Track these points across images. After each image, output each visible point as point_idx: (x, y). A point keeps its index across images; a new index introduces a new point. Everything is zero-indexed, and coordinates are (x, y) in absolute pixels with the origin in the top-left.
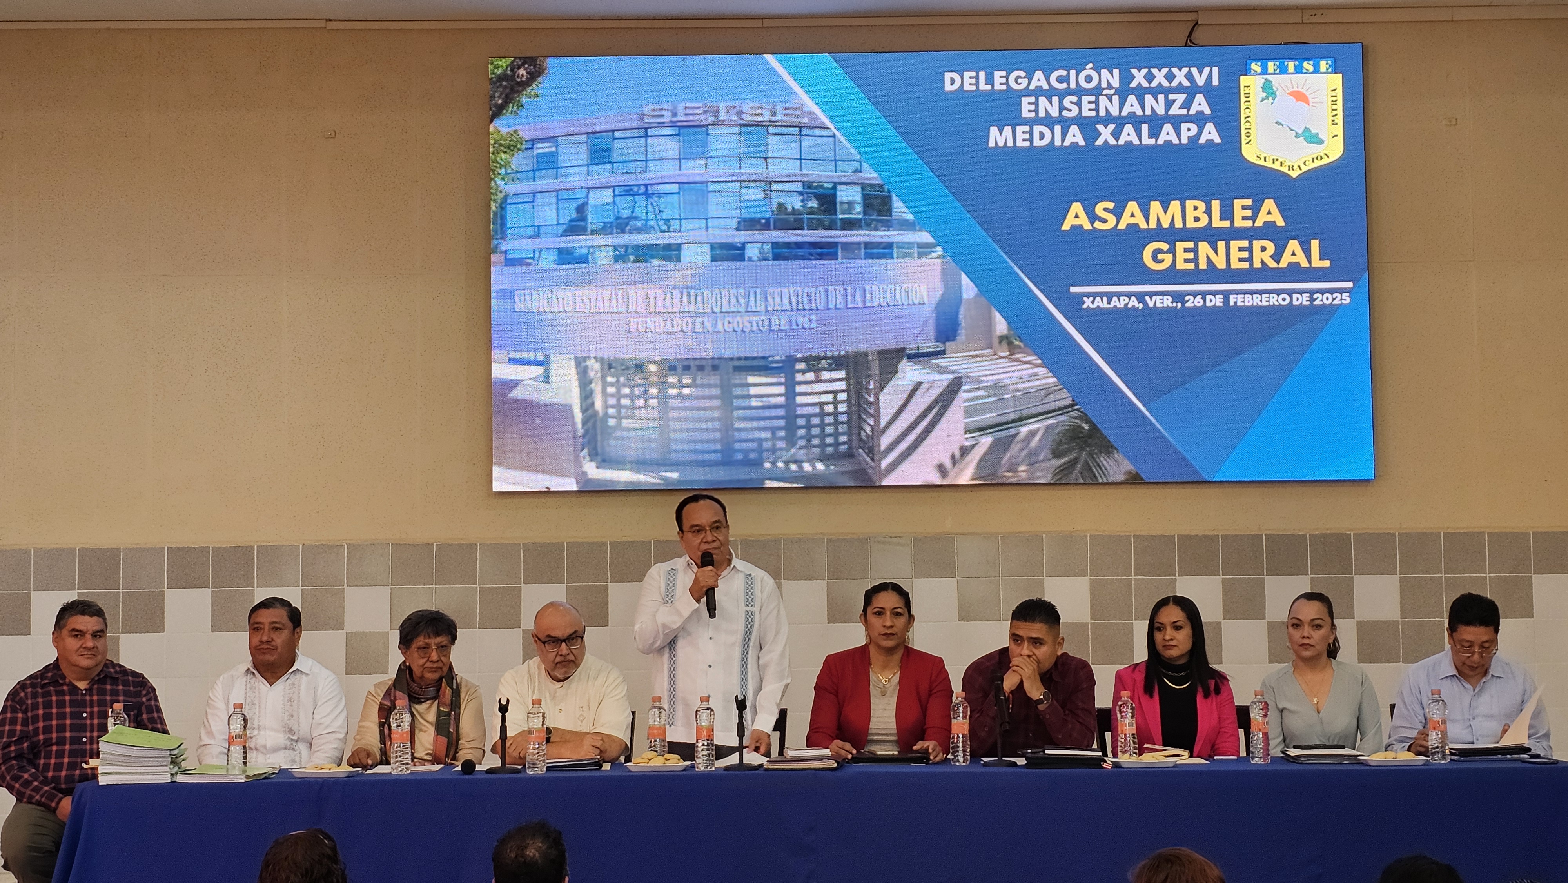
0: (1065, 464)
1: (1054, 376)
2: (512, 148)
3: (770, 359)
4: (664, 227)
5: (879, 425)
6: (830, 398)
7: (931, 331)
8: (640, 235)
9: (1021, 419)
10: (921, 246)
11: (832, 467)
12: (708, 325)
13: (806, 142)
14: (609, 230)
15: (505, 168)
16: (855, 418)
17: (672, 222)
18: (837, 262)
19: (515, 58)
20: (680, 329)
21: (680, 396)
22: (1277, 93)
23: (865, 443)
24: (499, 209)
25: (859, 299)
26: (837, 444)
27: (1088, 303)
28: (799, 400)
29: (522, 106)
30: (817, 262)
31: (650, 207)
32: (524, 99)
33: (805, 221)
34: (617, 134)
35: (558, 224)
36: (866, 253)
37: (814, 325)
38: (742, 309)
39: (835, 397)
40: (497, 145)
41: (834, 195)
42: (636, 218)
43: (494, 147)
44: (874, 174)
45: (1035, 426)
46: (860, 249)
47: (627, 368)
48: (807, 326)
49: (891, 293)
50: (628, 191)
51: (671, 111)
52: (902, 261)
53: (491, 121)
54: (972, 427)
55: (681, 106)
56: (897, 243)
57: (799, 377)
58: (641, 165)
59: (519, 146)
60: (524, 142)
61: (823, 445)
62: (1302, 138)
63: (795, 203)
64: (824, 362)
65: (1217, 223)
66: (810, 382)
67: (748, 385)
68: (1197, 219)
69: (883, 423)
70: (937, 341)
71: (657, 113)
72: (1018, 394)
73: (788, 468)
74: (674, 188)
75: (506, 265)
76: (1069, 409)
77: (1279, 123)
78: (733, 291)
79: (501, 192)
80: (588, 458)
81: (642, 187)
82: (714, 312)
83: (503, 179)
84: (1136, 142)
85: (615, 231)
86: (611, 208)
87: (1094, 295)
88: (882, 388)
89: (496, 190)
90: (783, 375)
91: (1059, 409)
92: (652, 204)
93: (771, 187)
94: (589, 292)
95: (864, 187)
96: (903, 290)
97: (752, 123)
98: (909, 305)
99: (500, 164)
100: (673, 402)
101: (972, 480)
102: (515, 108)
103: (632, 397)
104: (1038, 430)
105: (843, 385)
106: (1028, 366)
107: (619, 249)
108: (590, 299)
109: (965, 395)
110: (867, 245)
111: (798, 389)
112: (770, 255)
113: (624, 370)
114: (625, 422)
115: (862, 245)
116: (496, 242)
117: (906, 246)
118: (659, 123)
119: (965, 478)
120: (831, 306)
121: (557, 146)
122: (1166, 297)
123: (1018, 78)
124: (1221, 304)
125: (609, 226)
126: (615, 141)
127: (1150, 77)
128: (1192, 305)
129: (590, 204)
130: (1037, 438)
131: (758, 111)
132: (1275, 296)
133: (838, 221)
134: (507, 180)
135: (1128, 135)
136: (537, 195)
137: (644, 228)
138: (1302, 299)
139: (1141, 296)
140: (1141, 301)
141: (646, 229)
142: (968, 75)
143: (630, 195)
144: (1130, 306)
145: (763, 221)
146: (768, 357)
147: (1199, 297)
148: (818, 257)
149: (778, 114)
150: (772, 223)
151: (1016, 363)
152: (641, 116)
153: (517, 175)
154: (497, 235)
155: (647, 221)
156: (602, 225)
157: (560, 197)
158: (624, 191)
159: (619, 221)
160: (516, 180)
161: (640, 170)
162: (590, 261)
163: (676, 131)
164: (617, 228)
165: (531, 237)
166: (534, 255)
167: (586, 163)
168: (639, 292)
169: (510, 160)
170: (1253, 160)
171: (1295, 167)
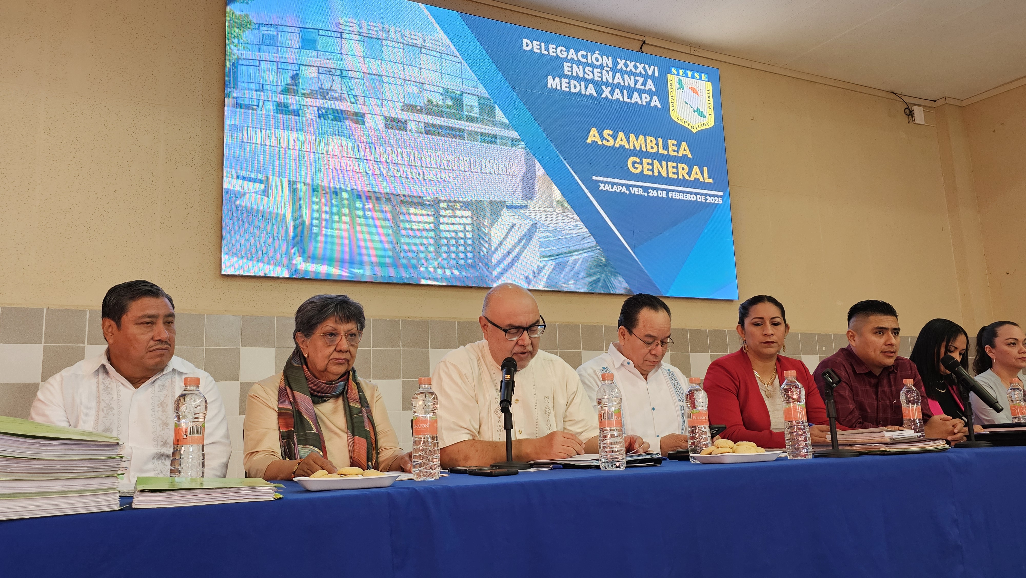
0: (594, 281)
1: (586, 227)
2: (243, 26)
3: (425, 198)
4: (353, 100)
5: (491, 249)
6: (461, 228)
7: (519, 193)
8: (337, 103)
9: (569, 252)
10: (513, 140)
11: (463, 273)
13: (444, 63)
14: (316, 95)
15: (238, 39)
16: (476, 242)
17: (359, 98)
18: (464, 142)
21: (364, 216)
22: (684, 87)
23: (483, 259)
24: (233, 67)
25: (478, 167)
27: (602, 187)
28: (443, 227)
30: (452, 140)
31: (343, 85)
33: (445, 112)
34: (321, 32)
35: (277, 85)
36: (481, 139)
37: (451, 180)
39: (465, 228)
40: (232, 22)
41: (462, 99)
42: (334, 91)
43: (229, 23)
44: (485, 91)
45: (577, 257)
47: (327, 193)
48: (447, 180)
49: (497, 166)
50: (329, 72)
51: (358, 25)
52: (502, 147)
53: (228, 5)
54: (544, 254)
55: (365, 24)
56: (499, 136)
57: (442, 212)
58: (338, 56)
59: (249, 26)
60: (253, 24)
61: (457, 259)
62: (696, 113)
63: (438, 99)
64: (457, 204)
65: (661, 151)
66: (449, 216)
67: (410, 214)
68: (652, 148)
69: (494, 247)
70: (523, 200)
71: (349, 24)
72: (568, 237)
73: (435, 272)
74: (360, 75)
75: (237, 108)
76: (595, 248)
77: (686, 103)
78: (400, 150)
79: (234, 55)
80: (297, 254)
81: (338, 71)
82: (387, 162)
83: (236, 46)
84: (622, 99)
85: (319, 97)
86: (316, 81)
87: (605, 183)
88: (492, 225)
89: (231, 53)
90: (432, 210)
91: (590, 248)
92: (345, 83)
93: (423, 87)
94: (301, 136)
95: (479, 98)
96: (503, 165)
97: (410, 44)
98: (507, 175)
99: (234, 35)
100: (359, 220)
101: (545, 287)
103: (330, 213)
104: (578, 259)
105: (469, 221)
106: (572, 220)
107: (322, 110)
108: (300, 141)
109: (539, 235)
110: (482, 134)
111: (442, 220)
112: (423, 130)
113: (324, 193)
114: (325, 231)
115: (479, 134)
116: (229, 90)
117: (505, 138)
118: (350, 31)
119: (541, 286)
120: (461, 169)
121: (278, 31)
122: (640, 189)
123: (562, 51)
124: (665, 196)
125: (315, 92)
126: (319, 36)
127: (626, 65)
128: (652, 195)
129: (301, 75)
130: (578, 265)
131: (414, 37)
132: (689, 195)
133: (464, 116)
134: (239, 47)
135: (617, 95)
136: (262, 62)
137: (339, 98)
138: (701, 199)
139: (628, 187)
140: (628, 189)
141: (341, 99)
142: (535, 43)
143: (330, 74)
144: (622, 191)
145: (419, 108)
146: (422, 197)
147: (655, 191)
148: (453, 136)
149: (427, 41)
150: (424, 110)
151: (566, 218)
152: (338, 24)
153: (247, 45)
154: (230, 85)
155: (341, 94)
156: (309, 91)
157: (280, 67)
158: (325, 71)
159: (321, 91)
160: (245, 49)
161: (337, 59)
162: (301, 114)
163: (362, 38)
164: (320, 95)
165: (256, 91)
166: (259, 104)
167: (298, 47)
168: (336, 141)
169: (241, 34)
170: (676, 120)
171: (694, 128)
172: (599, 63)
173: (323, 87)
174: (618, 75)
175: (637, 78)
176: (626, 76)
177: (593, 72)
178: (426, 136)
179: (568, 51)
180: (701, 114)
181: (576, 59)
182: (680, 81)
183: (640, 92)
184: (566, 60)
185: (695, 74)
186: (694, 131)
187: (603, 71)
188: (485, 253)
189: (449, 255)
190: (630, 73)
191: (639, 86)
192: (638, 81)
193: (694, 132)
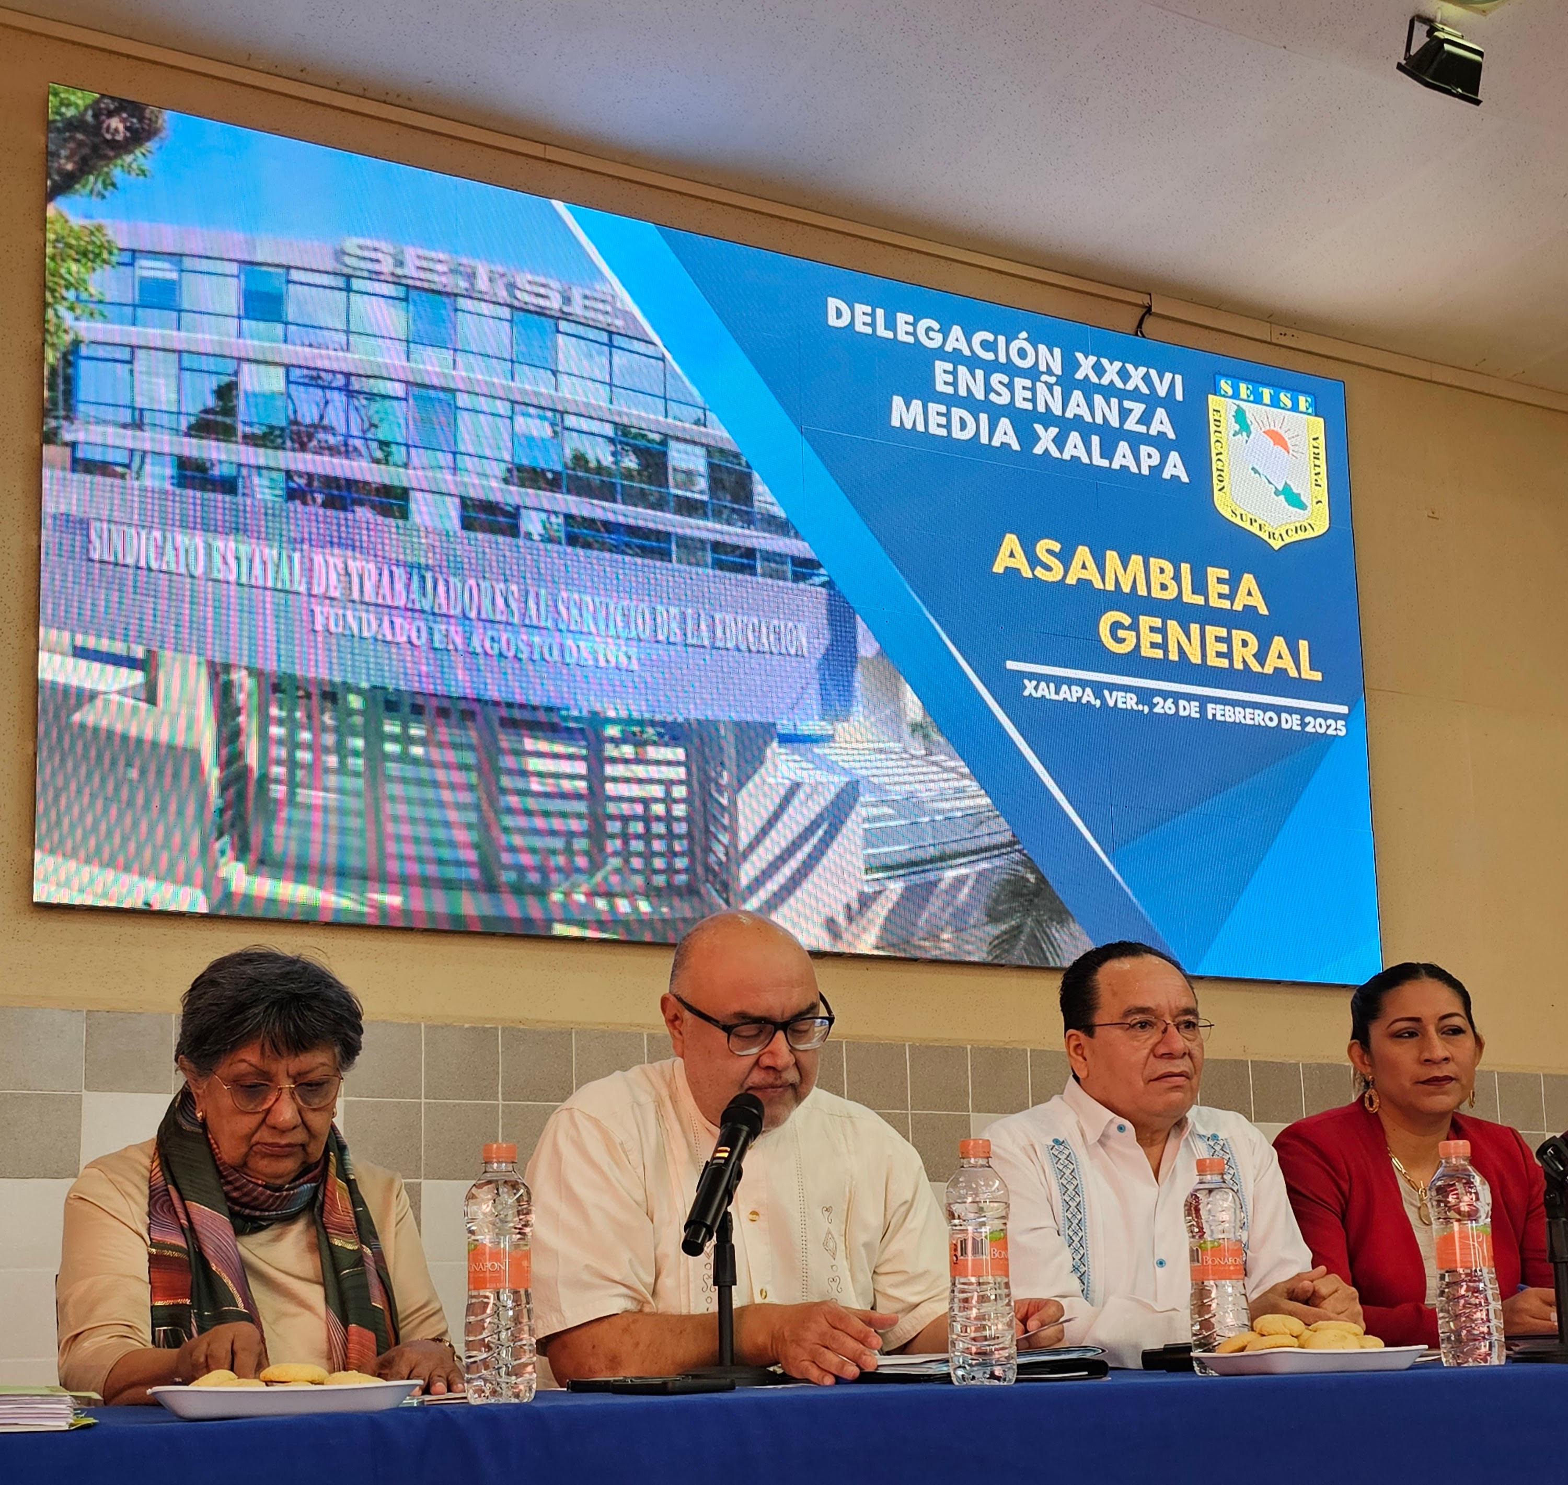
0: (1005, 933)
1: (988, 794)
2: (91, 256)
3: (564, 713)
5: (736, 847)
6: (657, 791)
7: (813, 701)
8: (335, 460)
10: (797, 561)
11: (665, 910)
12: (458, 640)
13: (619, 358)
14: (279, 441)
15: (76, 289)
16: (699, 829)
17: (394, 448)
18: (669, 565)
19: (103, 96)
20: (405, 639)
21: (405, 757)
22: (1252, 428)
23: (715, 875)
24: (61, 363)
25: (705, 633)
26: (671, 870)
27: (1030, 688)
28: (611, 788)
29: (114, 185)
30: (639, 560)
31: (353, 411)
32: (117, 173)
33: (619, 488)
34: (295, 275)
35: (179, 412)
36: (713, 559)
37: (634, 666)
38: (516, 620)
40: (60, 245)
41: (665, 454)
42: (327, 429)
43: (55, 247)
44: (726, 435)
45: (963, 871)
46: (704, 549)
47: (308, 696)
48: (623, 665)
49: (754, 630)
50: (314, 378)
51: (394, 257)
52: (769, 581)
53: (51, 198)
54: (875, 863)
55: (410, 254)
56: (763, 552)
57: (610, 750)
58: (338, 337)
59: (105, 255)
60: (116, 251)
61: (650, 870)
62: (1282, 497)
63: (601, 454)
64: (650, 731)
65: (1189, 597)
66: (626, 761)
67: (522, 753)
68: (1164, 587)
69: (742, 843)
70: (824, 720)
71: (368, 255)
72: (939, 818)
73: (590, 906)
74: (398, 389)
75: (73, 470)
76: (1010, 848)
77: (1256, 471)
78: (499, 586)
79: (66, 331)
80: (229, 853)
81: (339, 376)
82: (465, 617)
83: (71, 308)
84: (1085, 460)
85: (289, 444)
86: (281, 401)
87: (1039, 678)
88: (741, 784)
89: (58, 327)
90: (582, 742)
91: (996, 847)
93: (563, 421)
94: (241, 546)
95: (709, 450)
96: (772, 628)
97: (532, 308)
98: (780, 654)
99: (66, 280)
100: (392, 768)
101: (877, 948)
102: (100, 185)
103: (313, 747)
104: (967, 876)
105: (681, 773)
106: (951, 774)
107: (296, 478)
109: (864, 812)
110: (717, 546)
111: (610, 770)
112: (562, 535)
113: (302, 697)
114: (304, 795)
115: (709, 546)
116: (53, 423)
117: (778, 558)
118: (371, 272)
119: (866, 944)
120: (661, 637)
121: (182, 271)
122: (1129, 695)
123: (929, 329)
124: (1198, 716)
125: (277, 432)
126: (290, 286)
127: (1099, 370)
128: (1162, 711)
129: (242, 387)
130: (966, 890)
131: (542, 291)
132: (1261, 712)
133: (671, 498)
134: (78, 311)
135: (1074, 447)
136: (140, 354)
137: (343, 449)
138: (1292, 723)
139: (1098, 688)
140: (1098, 695)
141: (345, 451)
142: (860, 308)
143: (318, 386)
144: (1084, 701)
145: (550, 475)
146: (559, 709)
147: (1170, 700)
148: (639, 551)
149: (574, 303)
150: (564, 483)
151: (935, 769)
152: (340, 254)
153: (101, 306)
154: (57, 410)
155: (349, 436)
156: (264, 429)
157: (186, 364)
158: (306, 376)
159: (295, 428)
160: (96, 315)
161: (337, 346)
162: (240, 490)
163: (400, 292)
164: (292, 440)
165: (125, 426)
166: (131, 460)
167: (235, 313)
168: (331, 560)
169: (86, 277)
170: (1228, 515)
171: (1277, 536)
172: (1027, 363)
173: (299, 419)
174: (1077, 396)
175: (1127, 404)
176: (1098, 399)
177: (1010, 386)
178: (569, 549)
179: (945, 334)
180: (1295, 501)
181: (967, 352)
182: (1240, 415)
183: (1135, 441)
184: (940, 353)
185: (1282, 396)
186: (1277, 544)
187: (1038, 384)
188: (724, 858)
189: (627, 861)
190: (1109, 392)
191: (1131, 425)
192: (1131, 411)
193: (1276, 548)
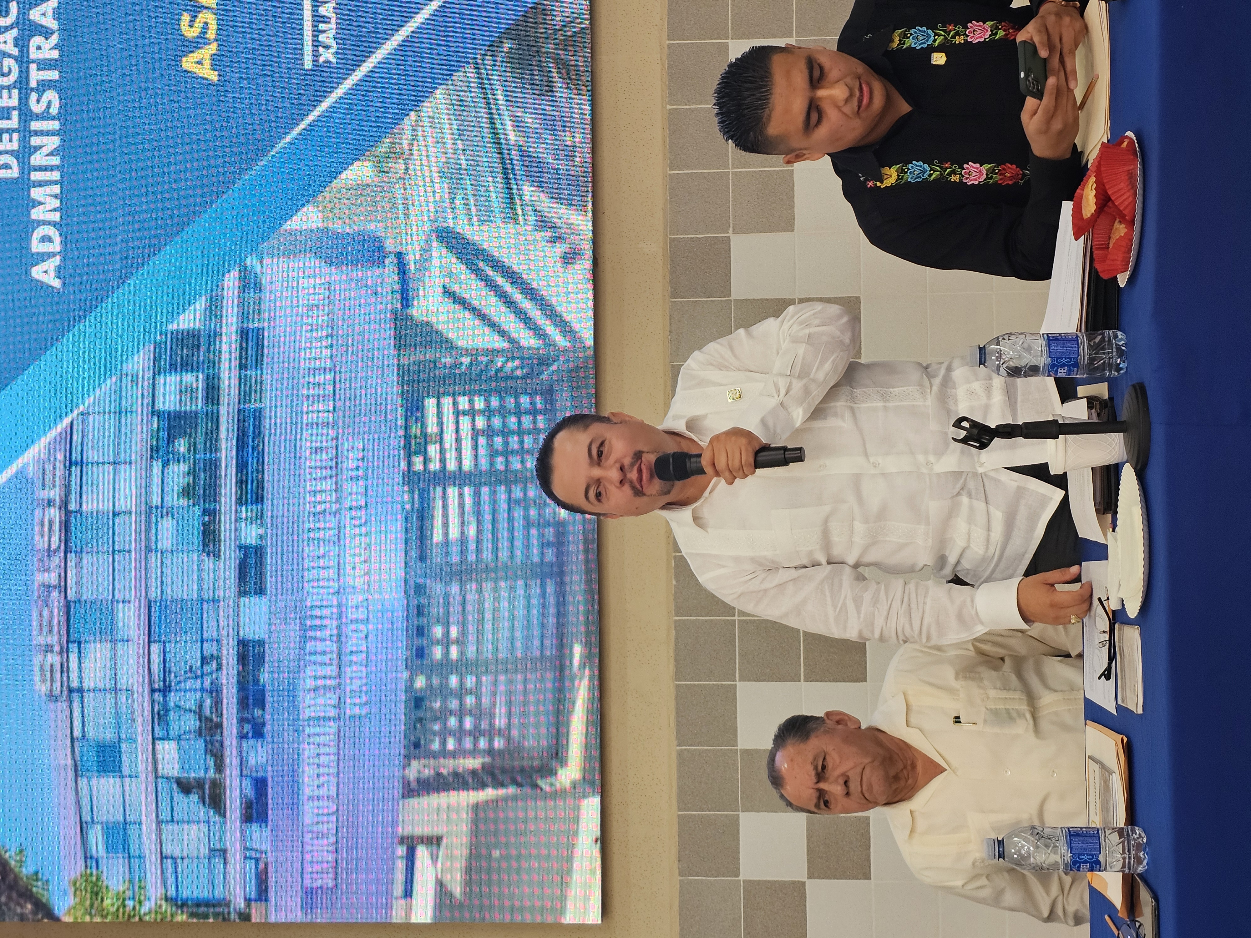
0: (561, 76)
1: (433, 92)
2: (96, 889)
3: (408, 507)
4: (214, 665)
5: (505, 349)
6: (465, 421)
7: (369, 274)
8: (225, 701)
9: (497, 143)
10: (244, 287)
13: (92, 456)
14: (216, 744)
15: (125, 899)
16: (494, 385)
17: (207, 653)
18: (267, 409)
20: (363, 642)
21: (461, 642)
23: (531, 369)
24: (185, 909)
25: (321, 378)
27: (327, 54)
28: (468, 465)
29: (36, 873)
30: (266, 439)
31: (182, 686)
32: (26, 871)
33: (207, 456)
34: (77, 733)
35: (208, 822)
36: (254, 368)
37: (360, 445)
38: (335, 550)
39: (465, 413)
40: (93, 912)
41: (169, 414)
42: (200, 706)
43: (95, 916)
44: (140, 356)
45: (507, 121)
46: (247, 377)
47: (420, 720)
48: (360, 454)
49: (312, 330)
50: (160, 717)
51: (44, 653)
52: (266, 315)
53: (57, 919)
54: (507, 213)
55: (40, 640)
56: (240, 322)
57: (434, 466)
58: (123, 697)
59: (94, 879)
60: (89, 871)
63: (179, 472)
64: (412, 429)
66: (442, 452)
67: (446, 543)
69: (502, 344)
70: (384, 264)
71: (48, 675)
72: (460, 146)
74: (156, 649)
75: (267, 900)
76: (483, 70)
78: (308, 563)
79: (160, 907)
80: (550, 780)
81: (154, 697)
83: (141, 903)
85: (217, 737)
86: (184, 743)
88: (449, 345)
89: (157, 912)
90: (431, 490)
93: (157, 507)
94: (307, 774)
95: (157, 371)
96: (308, 313)
97: (63, 535)
98: (330, 304)
99: (119, 907)
100: (471, 652)
101: (585, 213)
102: (39, 884)
103: (461, 714)
104: (512, 116)
105: (447, 402)
106: (419, 130)
107: (246, 730)
108: (318, 776)
109: (462, 224)
110: (243, 366)
111: (452, 466)
112: (255, 508)
113: (422, 725)
114: (500, 722)
115: (244, 373)
116: (233, 915)
117: (244, 309)
118: (62, 672)
119: (582, 224)
120: (331, 419)
121: (93, 821)
125: (210, 746)
126: (88, 736)
129: (178, 775)
131: (47, 526)
133: (207, 408)
134: (142, 898)
136: (167, 851)
137: (214, 694)
141: (215, 691)
143: (166, 714)
145: (206, 519)
148: (258, 440)
149: (51, 496)
150: (210, 506)
151: (415, 149)
152: (52, 697)
153: (135, 881)
154: (222, 913)
155: (203, 690)
156: (209, 757)
157: (168, 818)
158: (160, 724)
159: (204, 732)
160: (143, 884)
161: (130, 701)
162: (261, 774)
163: (74, 647)
164: (214, 735)
165: (226, 863)
166: (252, 858)
167: (119, 780)
168: (307, 701)
169: (113, 892)
173: (196, 729)
178: (267, 501)
